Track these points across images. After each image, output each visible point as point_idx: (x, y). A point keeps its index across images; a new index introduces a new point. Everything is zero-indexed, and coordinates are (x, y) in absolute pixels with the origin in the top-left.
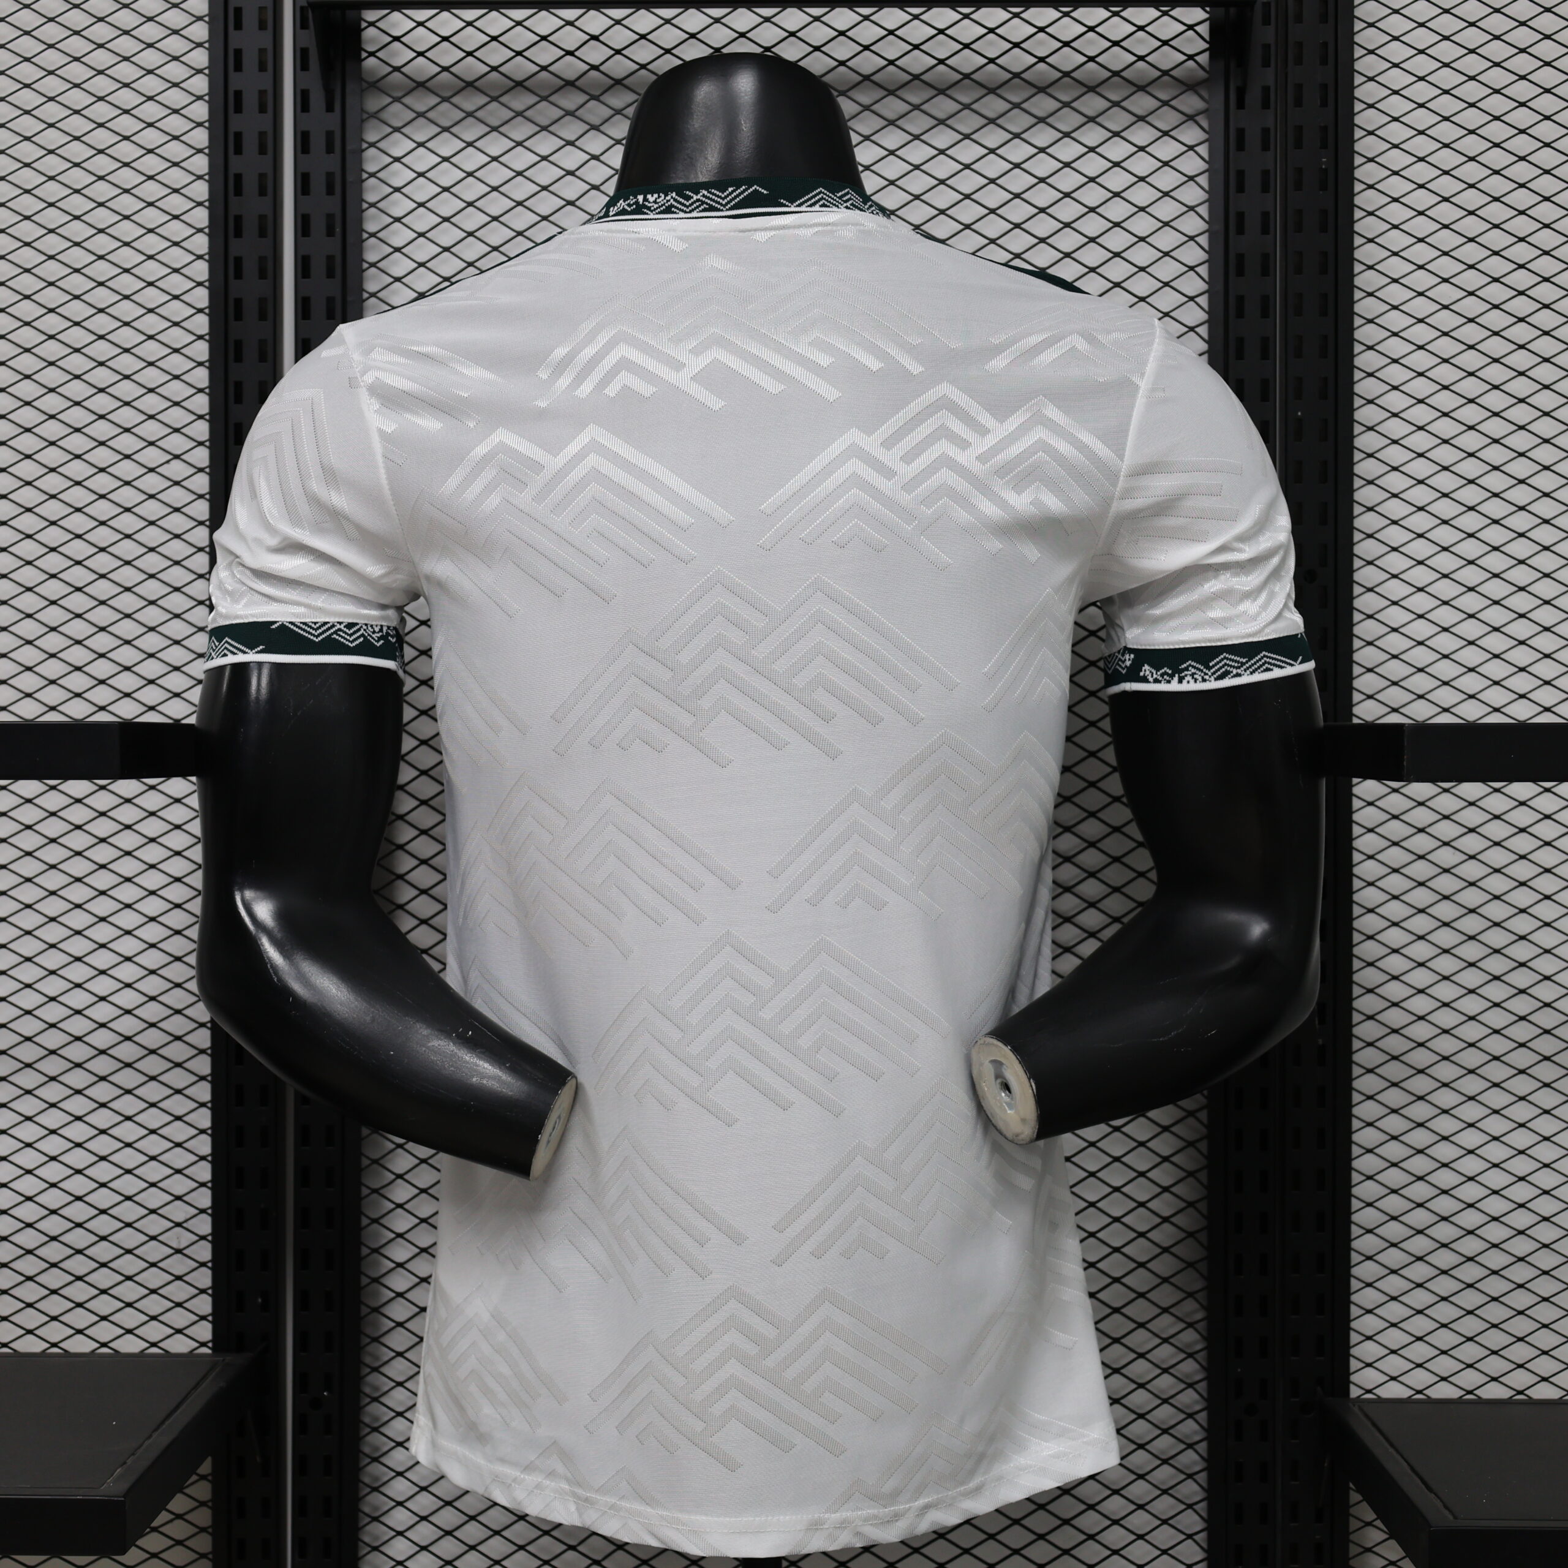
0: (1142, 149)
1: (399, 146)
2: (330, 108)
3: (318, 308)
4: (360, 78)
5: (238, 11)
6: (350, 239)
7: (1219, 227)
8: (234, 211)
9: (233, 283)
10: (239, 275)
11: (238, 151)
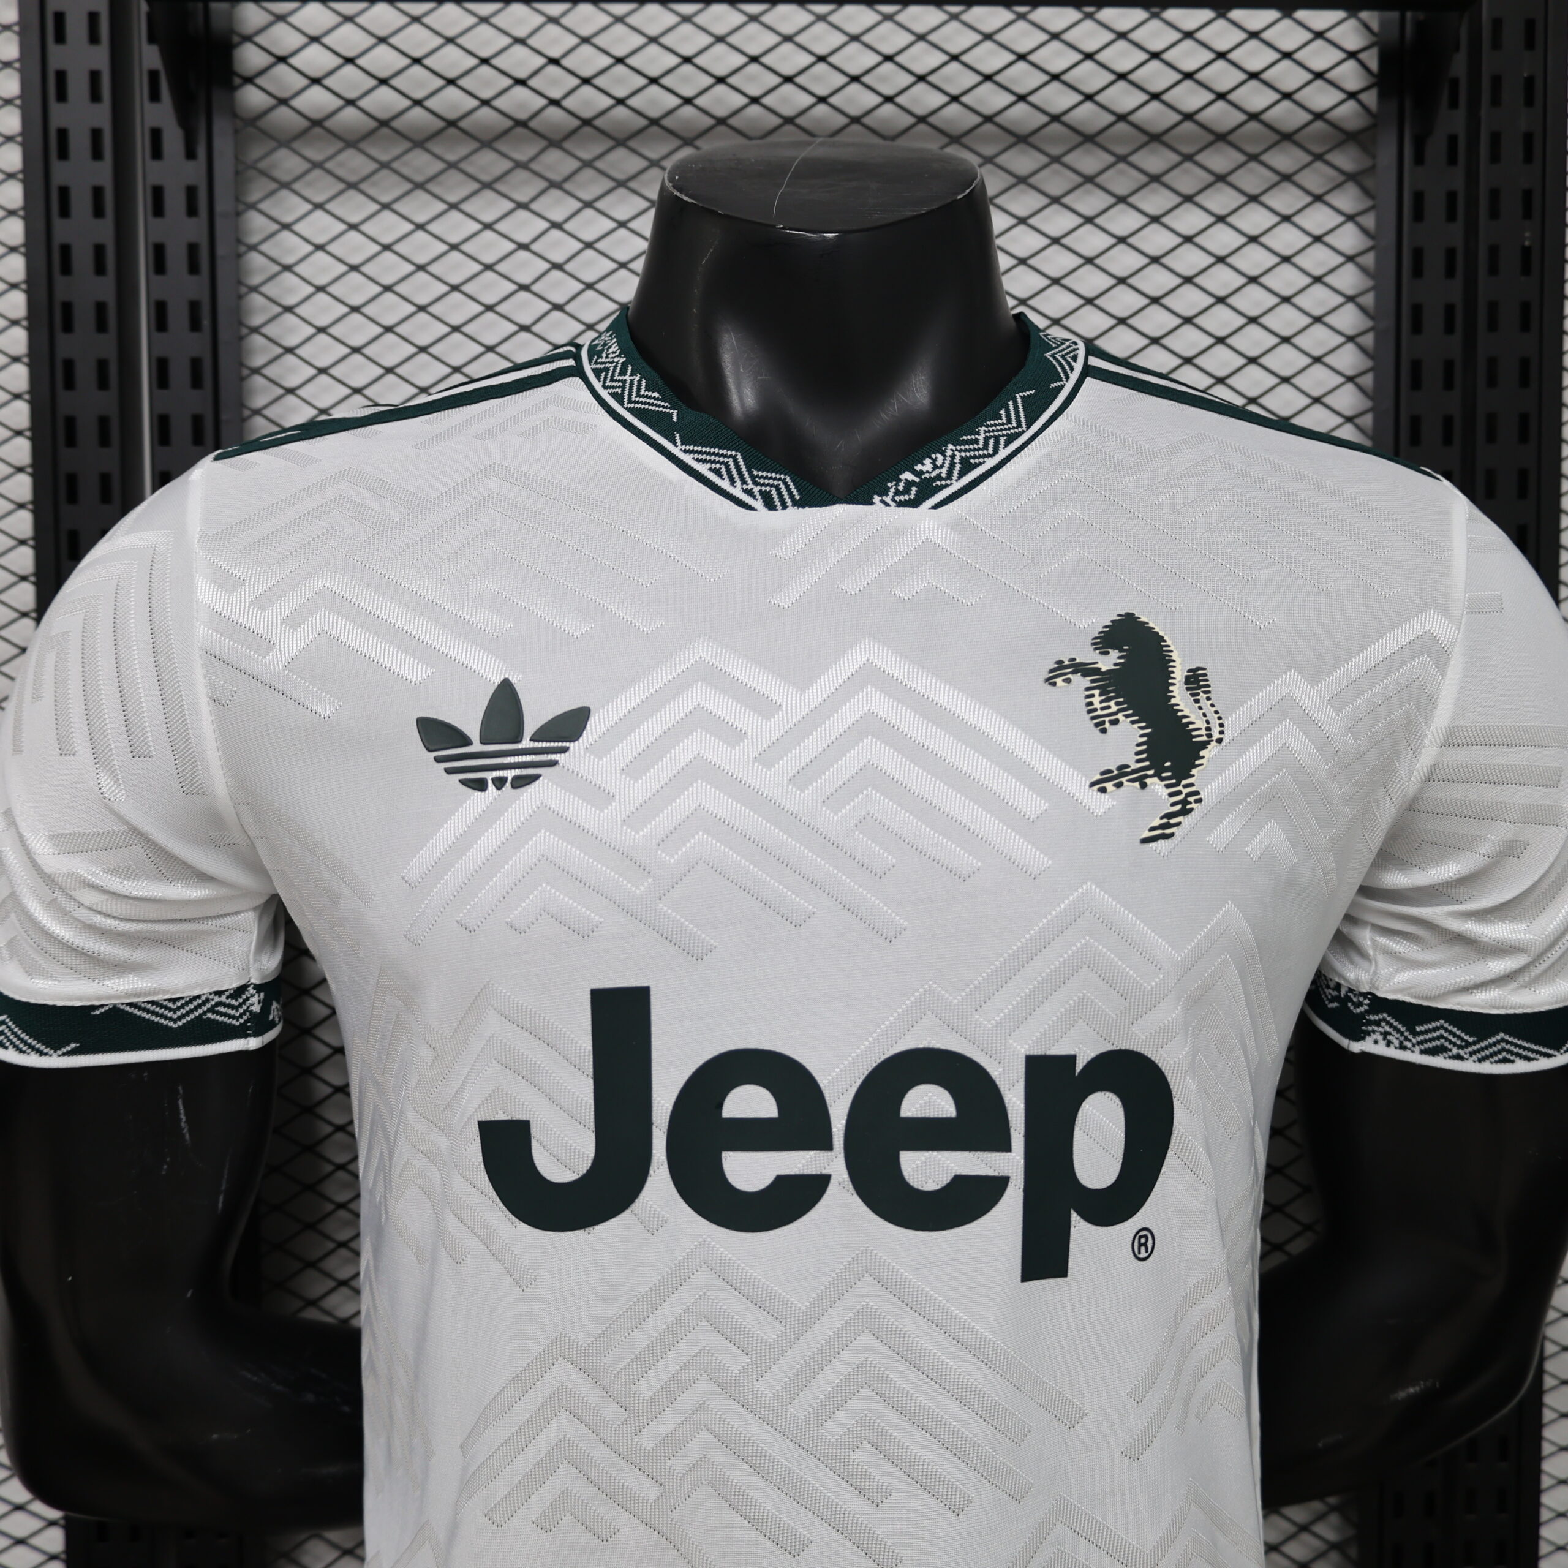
0: (1286, 219)
1: (289, 206)
2: (191, 154)
3: (181, 430)
4: (233, 113)
5: (60, 18)
6: (224, 335)
7: (1389, 323)
8: (60, 296)
9: (63, 395)
10: (70, 384)
11: (65, 212)
